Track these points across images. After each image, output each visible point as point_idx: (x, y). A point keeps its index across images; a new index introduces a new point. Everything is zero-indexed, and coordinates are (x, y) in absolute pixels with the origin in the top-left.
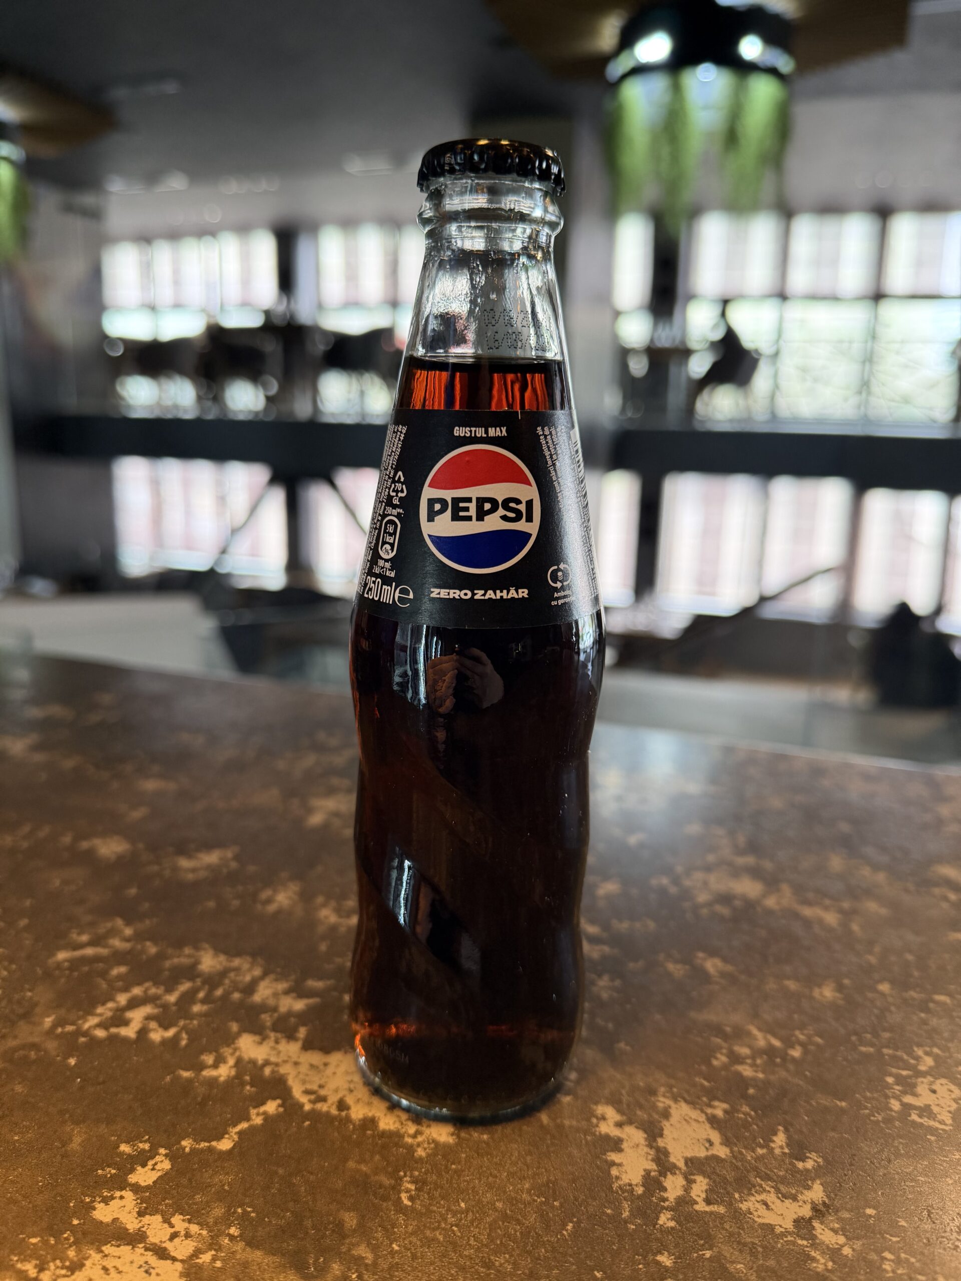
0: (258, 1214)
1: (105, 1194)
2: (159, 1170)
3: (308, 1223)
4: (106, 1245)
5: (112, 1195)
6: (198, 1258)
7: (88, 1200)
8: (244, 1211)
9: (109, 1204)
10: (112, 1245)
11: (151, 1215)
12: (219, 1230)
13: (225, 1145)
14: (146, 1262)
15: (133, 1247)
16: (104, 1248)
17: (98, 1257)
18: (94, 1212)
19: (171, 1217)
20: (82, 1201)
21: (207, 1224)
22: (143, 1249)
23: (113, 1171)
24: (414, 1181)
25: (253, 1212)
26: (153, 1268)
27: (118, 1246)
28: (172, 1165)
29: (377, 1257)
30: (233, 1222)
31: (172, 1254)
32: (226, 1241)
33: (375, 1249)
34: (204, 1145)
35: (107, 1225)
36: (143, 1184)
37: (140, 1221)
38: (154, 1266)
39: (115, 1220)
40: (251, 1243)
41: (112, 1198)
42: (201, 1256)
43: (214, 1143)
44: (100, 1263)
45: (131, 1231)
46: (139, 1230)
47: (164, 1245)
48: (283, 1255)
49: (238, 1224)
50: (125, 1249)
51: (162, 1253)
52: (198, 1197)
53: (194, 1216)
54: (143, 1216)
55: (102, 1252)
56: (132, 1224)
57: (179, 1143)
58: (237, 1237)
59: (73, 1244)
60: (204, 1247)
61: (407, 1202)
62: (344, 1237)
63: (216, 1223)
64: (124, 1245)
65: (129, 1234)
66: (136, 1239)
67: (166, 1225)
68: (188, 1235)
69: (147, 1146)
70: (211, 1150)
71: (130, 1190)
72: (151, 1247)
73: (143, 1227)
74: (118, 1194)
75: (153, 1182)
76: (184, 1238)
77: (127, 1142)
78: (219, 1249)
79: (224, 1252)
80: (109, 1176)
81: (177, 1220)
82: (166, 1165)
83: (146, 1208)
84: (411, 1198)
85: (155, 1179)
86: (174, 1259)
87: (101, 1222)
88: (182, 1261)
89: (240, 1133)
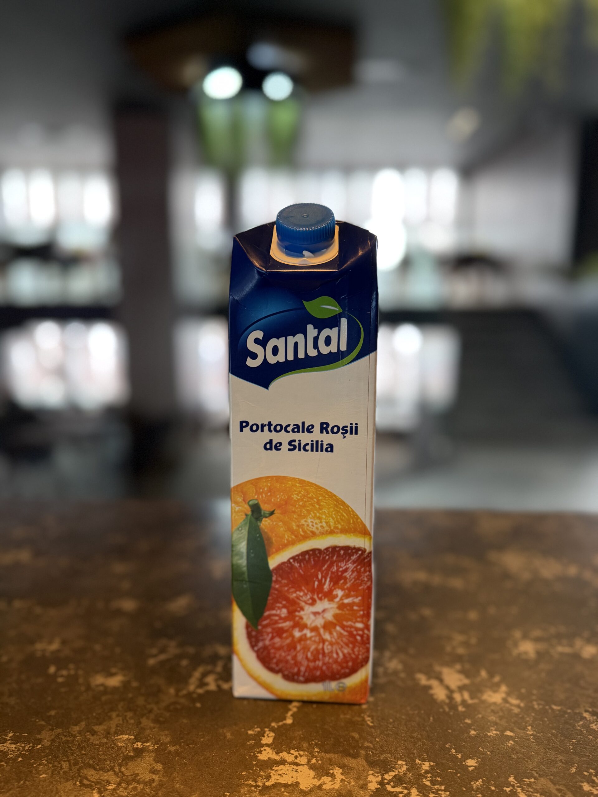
0: (321, 742)
1: (257, 750)
2: (271, 737)
3: (342, 740)
4: (273, 767)
5: (260, 750)
6: (311, 762)
7: (252, 754)
8: (315, 742)
9: (262, 753)
10: (275, 767)
11: (282, 753)
12: (311, 751)
13: (289, 721)
14: (293, 769)
15: (284, 765)
16: (273, 768)
17: (274, 772)
18: (259, 758)
19: (290, 752)
20: (250, 755)
21: (305, 750)
22: (288, 765)
23: (253, 742)
24: (369, 716)
25: (319, 741)
26: (298, 770)
27: (278, 766)
28: (275, 733)
29: (374, 745)
30: (314, 747)
31: (301, 763)
32: (316, 753)
33: (371, 742)
34: (281, 723)
35: (267, 760)
36: (269, 743)
37: (279, 756)
38: (297, 769)
39: (269, 758)
40: (326, 752)
41: (262, 751)
42: (311, 761)
43: (284, 722)
44: (276, 773)
45: (279, 760)
46: (281, 758)
47: (295, 761)
48: (341, 753)
49: (317, 747)
50: (282, 767)
51: (297, 764)
52: (294, 742)
53: (298, 749)
54: (279, 754)
55: (274, 770)
56: (277, 758)
57: (270, 725)
58: (320, 751)
59: (260, 770)
60: (311, 758)
61: (371, 724)
62: (357, 741)
63: (308, 749)
64: (280, 765)
65: (279, 761)
66: (283, 762)
67: (290, 755)
68: (301, 756)
69: (259, 729)
70: (285, 724)
71: (266, 746)
72: (291, 763)
73: (282, 757)
74: (262, 749)
75: (273, 741)
76: (300, 757)
77: (250, 730)
78: (316, 757)
79: (319, 757)
80: (253, 744)
81: (292, 751)
82: (272, 734)
83: (278, 751)
84: (372, 722)
85: (272, 740)
86: (303, 765)
87: (264, 760)
88: (306, 764)
89: (292, 715)
